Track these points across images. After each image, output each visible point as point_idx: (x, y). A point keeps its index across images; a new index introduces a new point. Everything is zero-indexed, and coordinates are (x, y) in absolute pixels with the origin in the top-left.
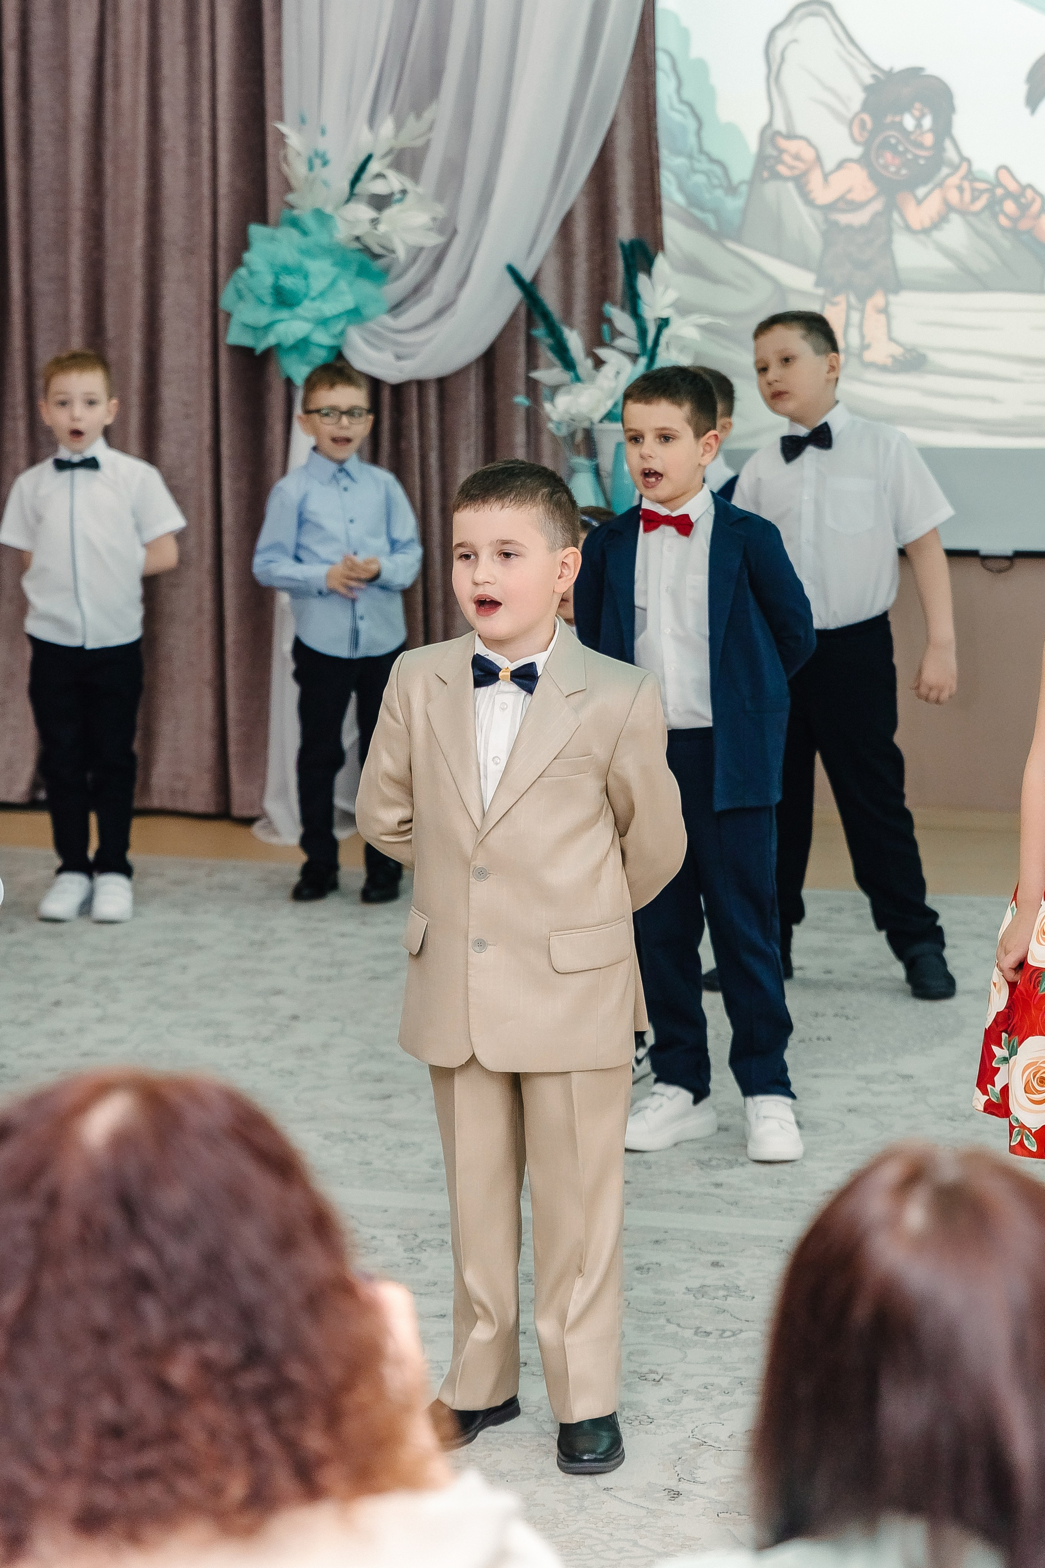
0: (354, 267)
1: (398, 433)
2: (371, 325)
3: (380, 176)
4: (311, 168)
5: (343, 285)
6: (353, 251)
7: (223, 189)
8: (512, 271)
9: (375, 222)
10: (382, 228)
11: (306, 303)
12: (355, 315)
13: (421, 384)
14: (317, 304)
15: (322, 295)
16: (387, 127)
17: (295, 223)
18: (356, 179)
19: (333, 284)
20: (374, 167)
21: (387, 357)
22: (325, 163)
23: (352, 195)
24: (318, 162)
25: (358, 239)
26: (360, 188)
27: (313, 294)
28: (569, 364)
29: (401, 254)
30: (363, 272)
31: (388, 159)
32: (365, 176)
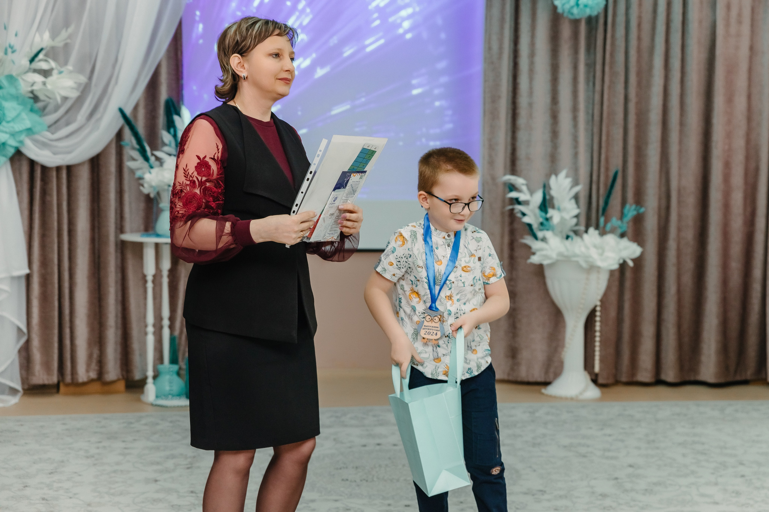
0: (29, 107)
1: (44, 192)
2: (38, 137)
3: (45, 61)
4: (6, 53)
5: (24, 115)
6: (29, 97)
8: (121, 111)
9: (44, 84)
10: (49, 87)
11: (4, 123)
12: (29, 131)
13: (59, 169)
14: (11, 124)
15: (13, 120)
18: (32, 60)
19: (19, 114)
20: (41, 56)
21: (48, 153)
22: (13, 52)
23: (29, 70)
24: (10, 51)
25: (32, 92)
26: (34, 65)
27: (9, 119)
28: (147, 159)
29: (56, 100)
30: (33, 110)
32: (37, 59)
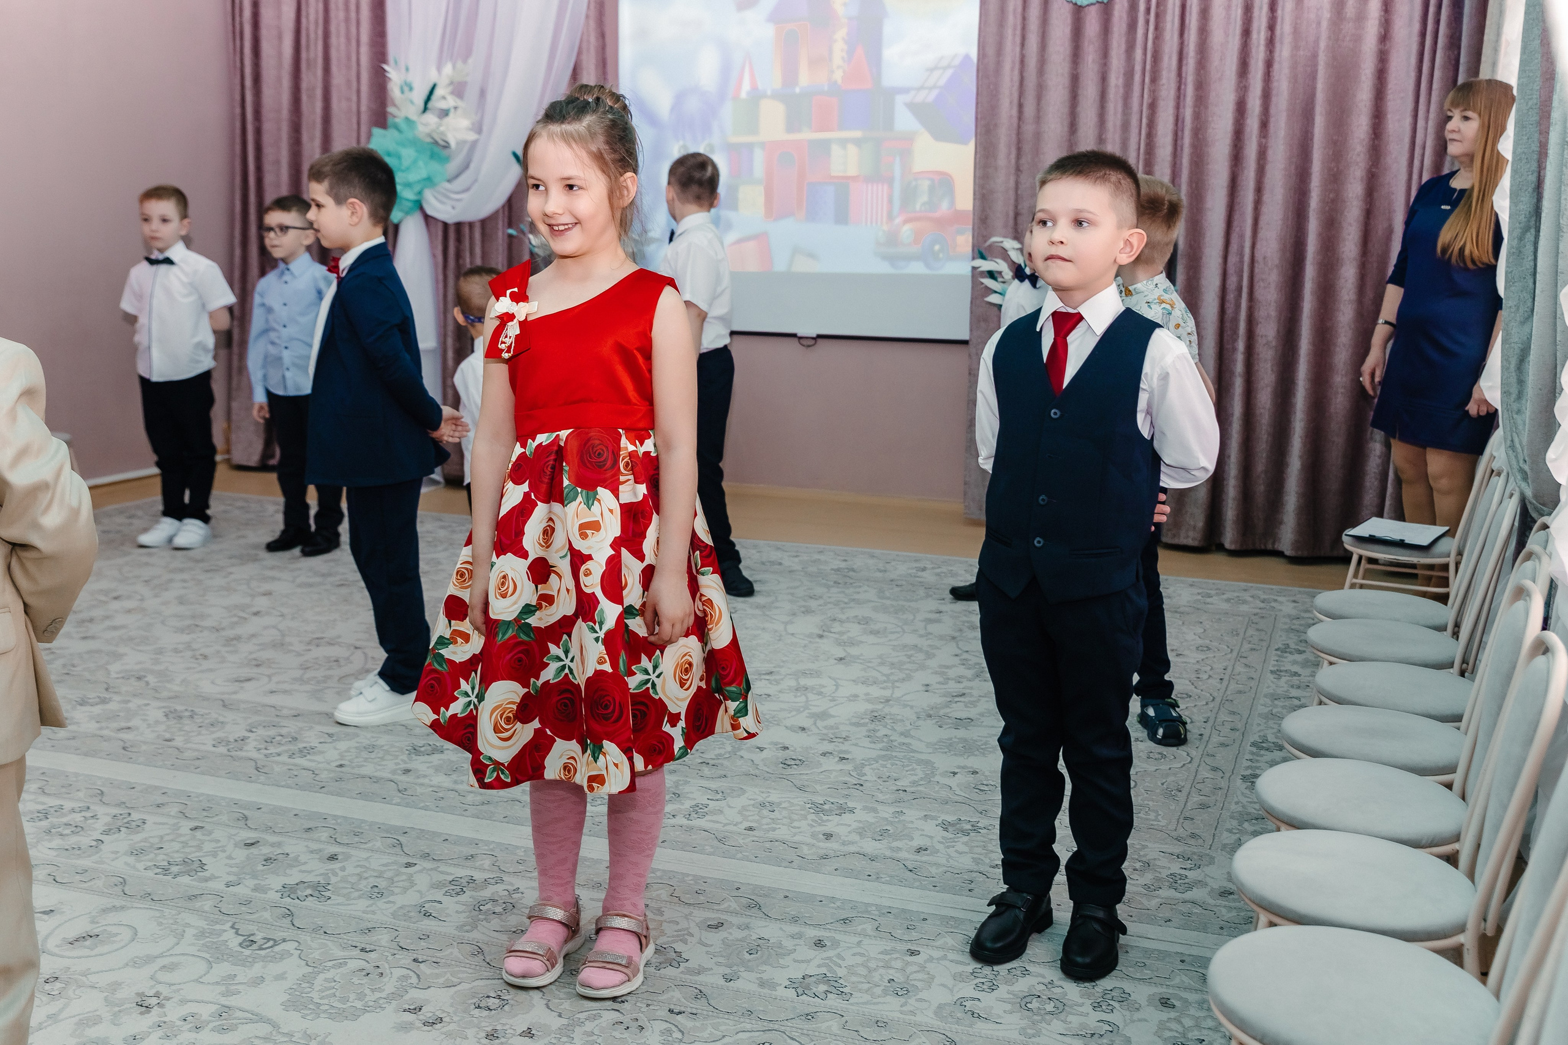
0: (428, 153)
2: (439, 188)
3: (444, 98)
4: (402, 92)
5: (421, 163)
6: (428, 143)
7: (364, 108)
9: (440, 125)
10: (444, 128)
12: (429, 181)
13: (471, 225)
15: (409, 169)
16: (448, 69)
17: (397, 128)
18: (428, 98)
19: (415, 162)
20: (438, 92)
21: (449, 208)
22: (411, 89)
23: (425, 109)
24: (406, 89)
25: (429, 135)
26: (430, 105)
29: (453, 144)
30: (433, 156)
31: (450, 88)
32: (434, 97)
